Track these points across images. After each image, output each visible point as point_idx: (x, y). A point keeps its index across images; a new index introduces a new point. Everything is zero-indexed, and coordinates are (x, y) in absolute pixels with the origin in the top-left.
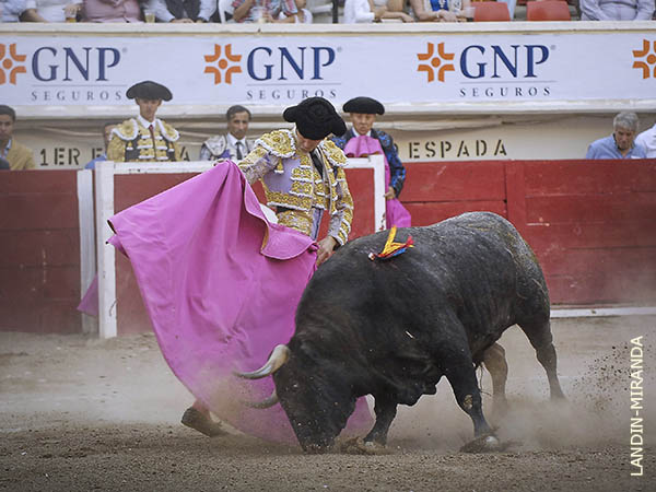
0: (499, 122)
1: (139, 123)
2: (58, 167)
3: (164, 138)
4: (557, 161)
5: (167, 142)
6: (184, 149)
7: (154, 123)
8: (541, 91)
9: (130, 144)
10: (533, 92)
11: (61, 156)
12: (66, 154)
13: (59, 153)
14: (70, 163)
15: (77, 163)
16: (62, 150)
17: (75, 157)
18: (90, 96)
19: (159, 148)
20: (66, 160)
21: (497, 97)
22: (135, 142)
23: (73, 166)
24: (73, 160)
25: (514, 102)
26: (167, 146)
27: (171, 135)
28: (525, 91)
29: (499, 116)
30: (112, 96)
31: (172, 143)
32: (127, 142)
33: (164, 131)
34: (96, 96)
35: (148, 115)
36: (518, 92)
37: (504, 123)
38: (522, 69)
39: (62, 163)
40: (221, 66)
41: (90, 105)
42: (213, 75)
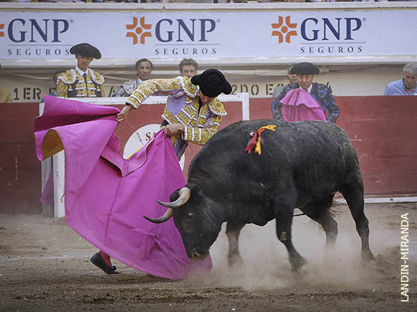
0: (327, 70)
1: (77, 72)
2: (26, 101)
3: (94, 82)
4: (367, 97)
5: (96, 85)
6: (112, 88)
7: (87, 72)
8: (356, 49)
9: (71, 87)
10: (350, 50)
11: (28, 93)
12: (31, 92)
13: (27, 91)
14: (34, 98)
15: (39, 98)
16: (29, 89)
17: (38, 94)
18: (48, 52)
19: (90, 89)
20: (31, 96)
21: (326, 53)
22: (74, 85)
23: (36, 100)
24: (36, 96)
25: (338, 57)
26: (96, 87)
27: (98, 80)
28: (345, 49)
29: (327, 66)
30: (63, 52)
31: (99, 85)
32: (68, 85)
33: (94, 77)
34: (52, 52)
35: (83, 66)
36: (341, 50)
37: (330, 71)
38: (343, 34)
39: (29, 98)
40: (137, 32)
41: (48, 59)
42: (132, 38)
